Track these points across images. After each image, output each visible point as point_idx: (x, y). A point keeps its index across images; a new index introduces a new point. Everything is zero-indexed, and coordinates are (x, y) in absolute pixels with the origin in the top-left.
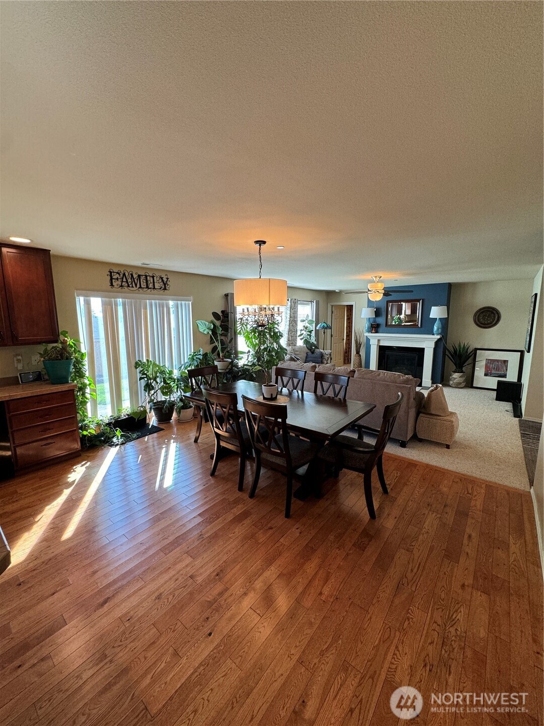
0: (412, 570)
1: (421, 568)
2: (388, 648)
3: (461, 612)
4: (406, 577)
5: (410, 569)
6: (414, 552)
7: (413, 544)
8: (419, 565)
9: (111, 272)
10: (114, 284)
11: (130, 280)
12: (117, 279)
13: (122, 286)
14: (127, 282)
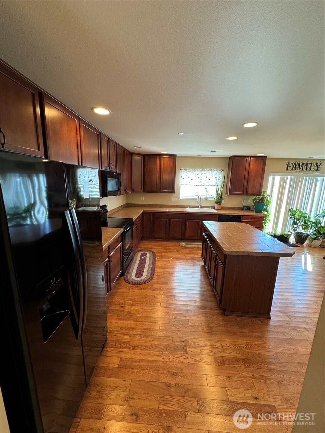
9: (288, 163)
10: (289, 169)
11: (297, 166)
12: (291, 166)
13: (292, 170)
14: (295, 167)
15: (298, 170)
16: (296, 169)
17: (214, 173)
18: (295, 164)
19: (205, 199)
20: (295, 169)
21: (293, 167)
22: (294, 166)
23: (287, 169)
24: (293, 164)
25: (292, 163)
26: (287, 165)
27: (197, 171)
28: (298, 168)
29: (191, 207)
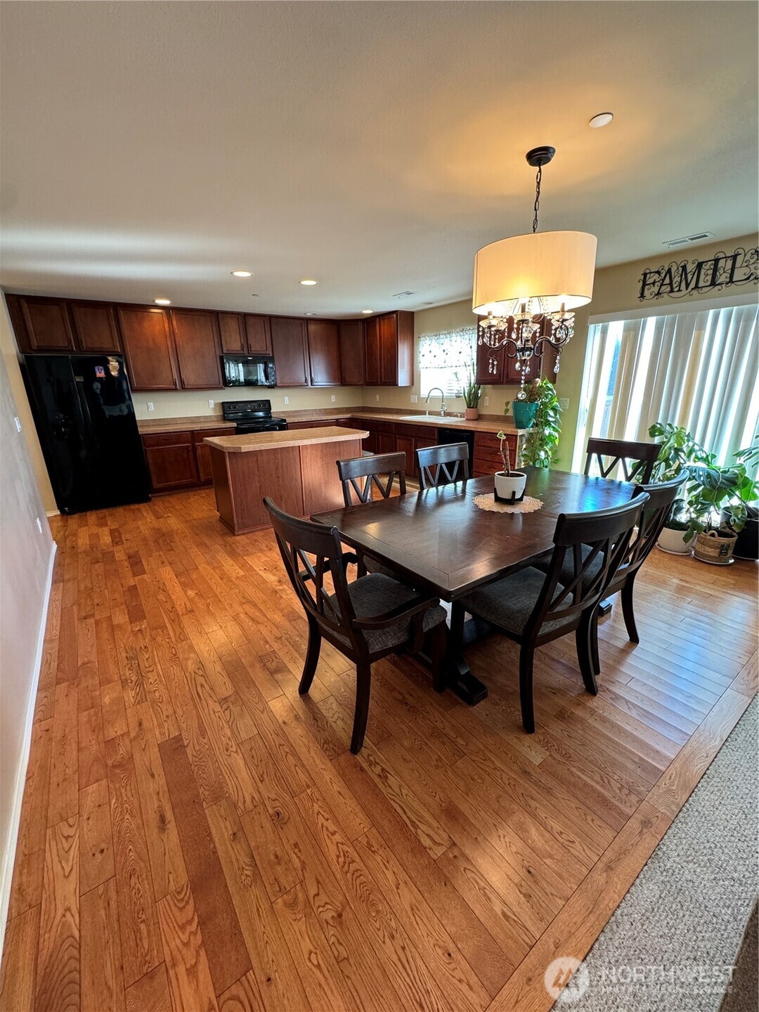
0: (202, 686)
1: (195, 696)
2: (175, 634)
3: (133, 697)
4: (202, 675)
5: (206, 686)
6: (217, 704)
7: (227, 712)
8: (200, 697)
9: (645, 275)
10: (647, 293)
11: (677, 279)
12: (654, 283)
13: (659, 293)
14: (671, 284)
15: (679, 290)
16: (672, 291)
17: (466, 337)
18: (669, 271)
19: (457, 397)
20: (669, 289)
21: (662, 285)
22: (663, 280)
23: (642, 296)
24: (663, 275)
25: (658, 273)
26: (641, 282)
27: (441, 336)
28: (680, 285)
29: (431, 413)
